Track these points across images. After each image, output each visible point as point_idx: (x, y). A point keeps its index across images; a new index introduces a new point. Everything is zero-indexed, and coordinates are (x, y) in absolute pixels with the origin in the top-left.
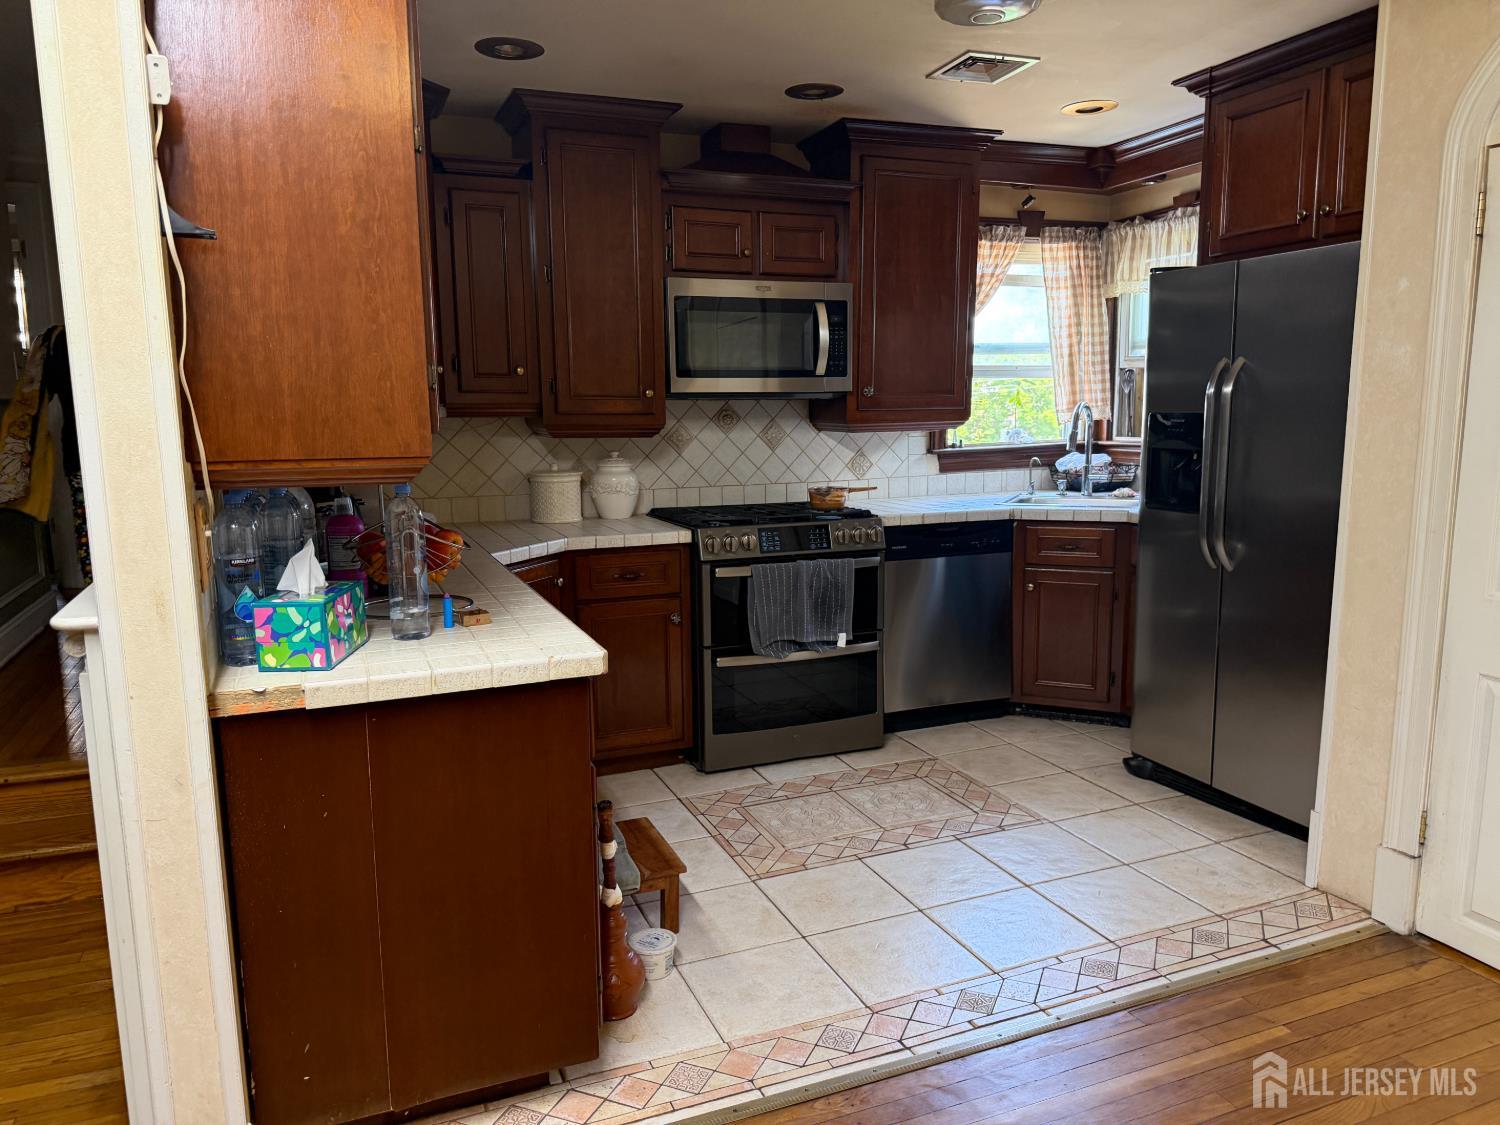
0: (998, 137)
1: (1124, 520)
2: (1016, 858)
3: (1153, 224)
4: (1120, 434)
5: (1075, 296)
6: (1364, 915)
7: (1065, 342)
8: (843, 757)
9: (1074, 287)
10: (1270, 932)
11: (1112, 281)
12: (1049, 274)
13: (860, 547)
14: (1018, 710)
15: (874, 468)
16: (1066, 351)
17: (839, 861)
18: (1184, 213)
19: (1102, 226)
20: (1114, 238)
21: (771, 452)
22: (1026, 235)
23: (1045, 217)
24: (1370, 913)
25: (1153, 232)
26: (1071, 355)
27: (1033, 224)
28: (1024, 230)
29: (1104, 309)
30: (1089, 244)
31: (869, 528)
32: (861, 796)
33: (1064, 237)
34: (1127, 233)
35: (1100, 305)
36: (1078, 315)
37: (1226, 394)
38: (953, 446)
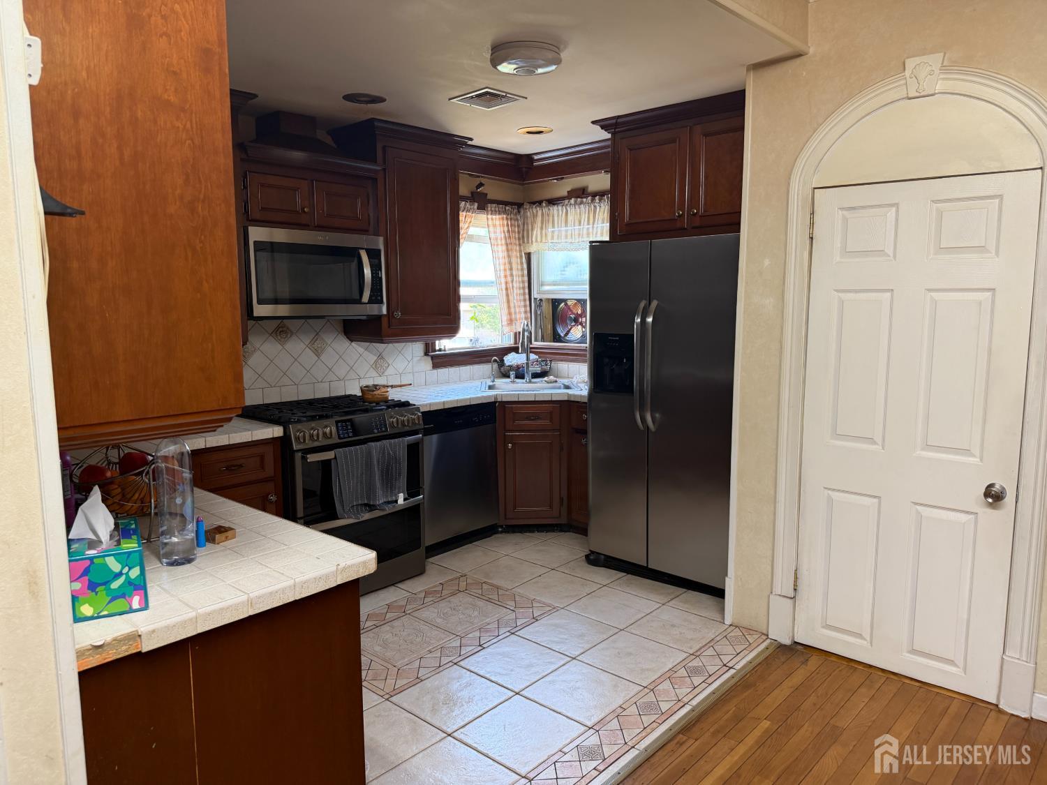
0: (470, 143)
1: (566, 398)
2: (556, 639)
3: (555, 207)
4: (536, 340)
5: (508, 250)
6: (764, 637)
7: (503, 280)
8: (399, 585)
9: (507, 244)
10: (726, 659)
11: (528, 243)
12: (493, 235)
13: (407, 429)
14: (500, 529)
15: (391, 367)
16: (504, 286)
17: (441, 669)
18: (575, 202)
19: (519, 206)
20: (529, 213)
21: (317, 358)
22: (478, 209)
23: (488, 198)
24: (768, 635)
25: (555, 212)
26: (507, 289)
27: (482, 202)
28: (476, 205)
29: (524, 259)
30: (512, 216)
31: (413, 414)
32: (429, 613)
33: (499, 211)
34: (537, 211)
35: (521, 257)
36: (510, 263)
37: (648, 323)
38: (440, 350)
